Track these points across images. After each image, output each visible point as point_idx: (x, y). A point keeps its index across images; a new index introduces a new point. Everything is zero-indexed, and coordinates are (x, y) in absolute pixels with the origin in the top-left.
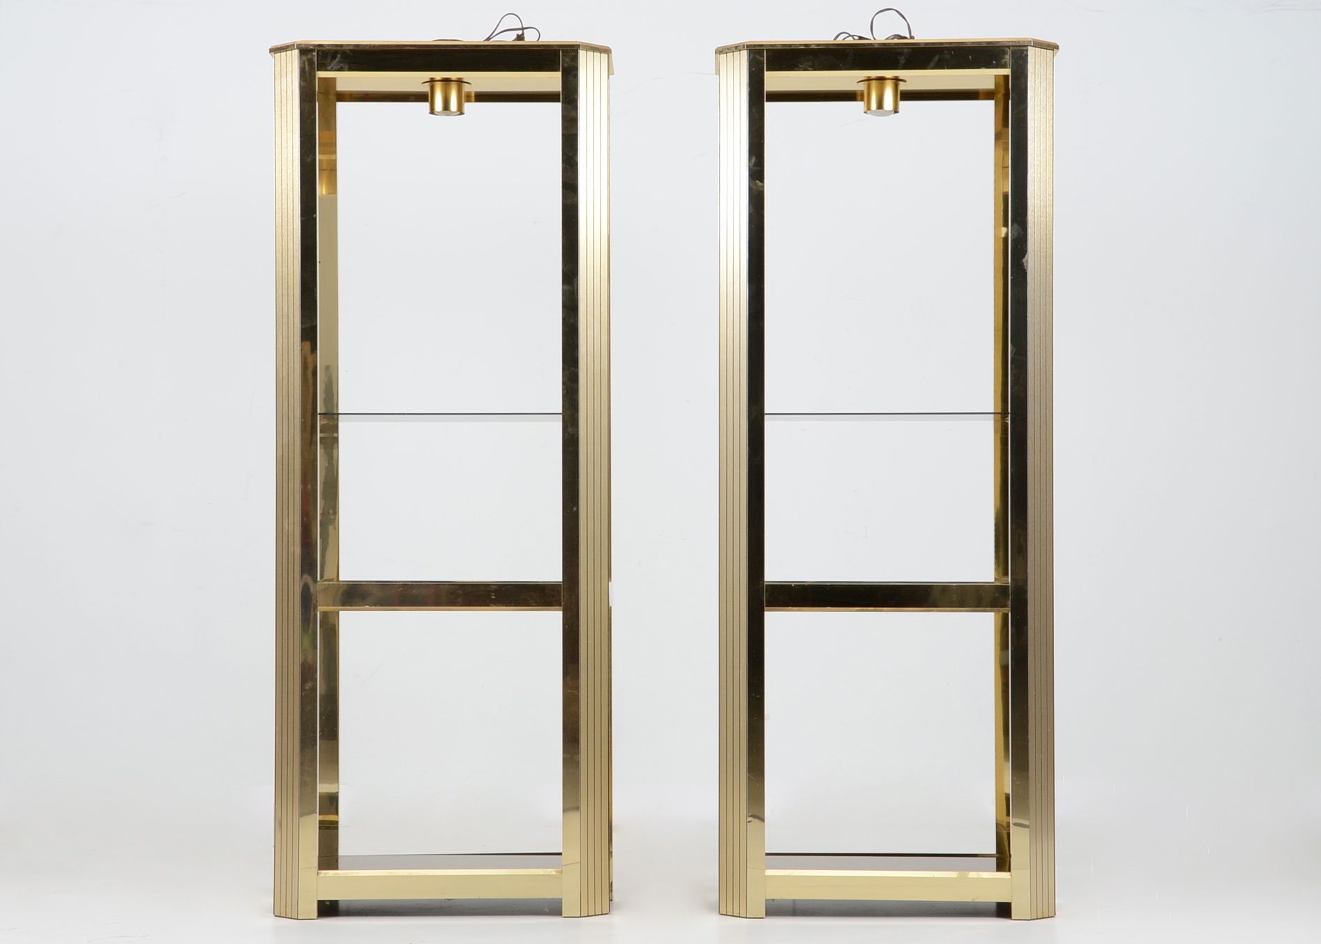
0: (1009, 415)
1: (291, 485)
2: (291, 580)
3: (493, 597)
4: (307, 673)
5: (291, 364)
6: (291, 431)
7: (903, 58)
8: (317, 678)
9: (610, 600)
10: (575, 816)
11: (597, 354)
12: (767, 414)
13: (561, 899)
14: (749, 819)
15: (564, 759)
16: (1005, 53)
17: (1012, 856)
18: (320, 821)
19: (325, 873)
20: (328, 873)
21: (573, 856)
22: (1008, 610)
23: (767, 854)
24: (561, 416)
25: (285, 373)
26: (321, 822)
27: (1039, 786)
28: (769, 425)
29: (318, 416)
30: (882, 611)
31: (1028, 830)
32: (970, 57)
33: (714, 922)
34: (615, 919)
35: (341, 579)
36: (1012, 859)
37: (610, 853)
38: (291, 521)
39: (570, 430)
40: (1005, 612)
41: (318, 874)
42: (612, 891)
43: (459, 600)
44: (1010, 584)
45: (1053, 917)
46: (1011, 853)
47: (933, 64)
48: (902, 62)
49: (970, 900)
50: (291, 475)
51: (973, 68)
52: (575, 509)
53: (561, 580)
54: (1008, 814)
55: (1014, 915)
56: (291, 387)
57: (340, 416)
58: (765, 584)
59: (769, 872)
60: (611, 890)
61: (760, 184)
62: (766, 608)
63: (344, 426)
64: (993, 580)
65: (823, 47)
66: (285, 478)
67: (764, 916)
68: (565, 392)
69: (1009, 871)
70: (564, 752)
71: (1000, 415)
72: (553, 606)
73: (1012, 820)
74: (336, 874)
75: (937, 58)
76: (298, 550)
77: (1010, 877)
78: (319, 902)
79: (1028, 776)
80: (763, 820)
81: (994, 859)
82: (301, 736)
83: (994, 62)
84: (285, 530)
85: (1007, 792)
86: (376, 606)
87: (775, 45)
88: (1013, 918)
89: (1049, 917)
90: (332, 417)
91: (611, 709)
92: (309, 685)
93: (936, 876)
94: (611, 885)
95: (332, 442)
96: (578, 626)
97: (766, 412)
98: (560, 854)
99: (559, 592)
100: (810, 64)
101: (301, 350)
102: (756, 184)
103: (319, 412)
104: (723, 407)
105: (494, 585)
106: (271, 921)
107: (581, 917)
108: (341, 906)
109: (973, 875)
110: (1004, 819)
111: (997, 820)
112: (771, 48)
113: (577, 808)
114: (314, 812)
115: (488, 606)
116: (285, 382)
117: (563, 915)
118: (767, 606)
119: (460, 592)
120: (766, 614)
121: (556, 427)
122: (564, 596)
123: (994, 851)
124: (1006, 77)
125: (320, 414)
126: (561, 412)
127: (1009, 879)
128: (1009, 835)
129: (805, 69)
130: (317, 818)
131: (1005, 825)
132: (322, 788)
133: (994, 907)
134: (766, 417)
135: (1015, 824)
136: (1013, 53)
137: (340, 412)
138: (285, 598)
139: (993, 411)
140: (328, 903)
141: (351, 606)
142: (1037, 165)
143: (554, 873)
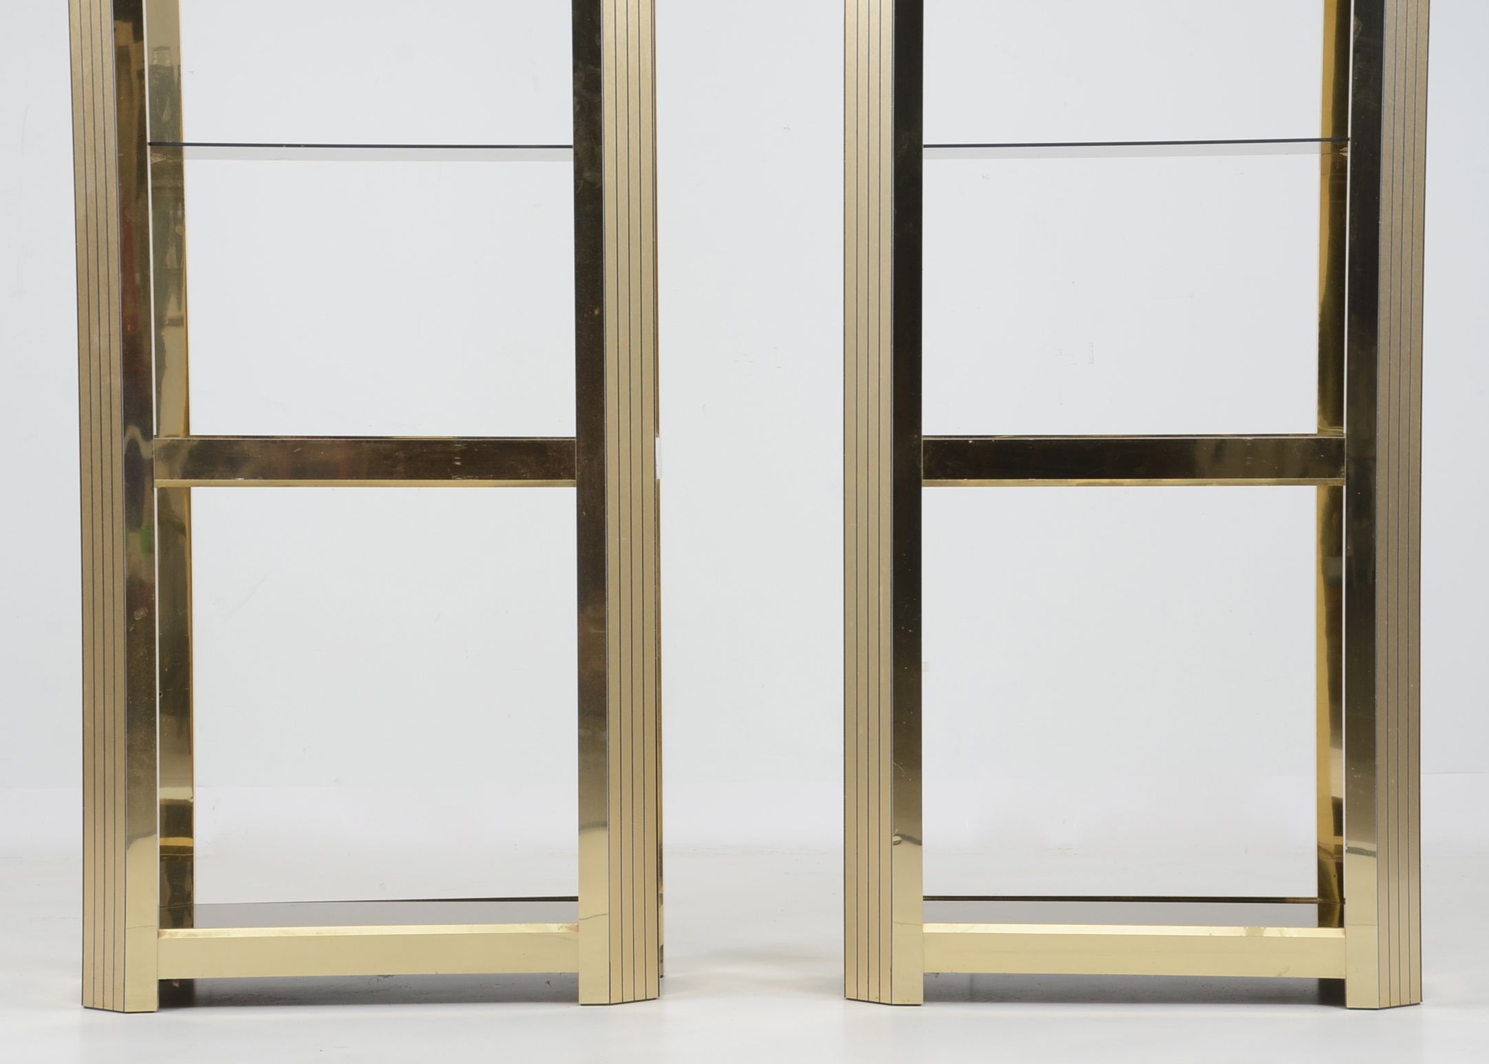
0: (1349, 143)
1: (103, 269)
2: (106, 432)
3: (458, 463)
4: (137, 595)
5: (97, 55)
6: (101, 174)
8: (154, 602)
9: (657, 468)
10: (600, 836)
11: (633, 42)
12: (927, 146)
13: (578, 974)
14: (898, 838)
15: (581, 738)
17: (1346, 901)
18: (161, 847)
19: (171, 934)
20: (176, 933)
21: (596, 903)
22: (1341, 482)
23: (927, 898)
24: (571, 150)
25: (87, 71)
26: (163, 849)
27: (1393, 781)
28: (932, 166)
29: (149, 148)
30: (1122, 485)
31: (1373, 860)
33: (836, 1010)
34: (670, 1007)
35: (192, 433)
36: (1346, 907)
37: (659, 898)
38: (104, 330)
39: (587, 175)
40: (1336, 484)
41: (159, 935)
42: (662, 961)
43: (400, 468)
44: (1345, 437)
45: (1418, 1004)
46: (1345, 896)
49: (1274, 975)
50: (103, 252)
52: (596, 312)
53: (574, 435)
54: (1338, 831)
55: (1350, 999)
56: (98, 97)
57: (186, 148)
58: (923, 439)
59: (929, 928)
60: (660, 960)
62: (923, 481)
63: (194, 168)
64: (1315, 431)
66: (93, 256)
67: (921, 1002)
68: (578, 107)
69: (1341, 924)
70: (580, 727)
71: (1329, 144)
72: (560, 477)
73: (1345, 841)
74: (190, 935)
76: (118, 382)
77: (1343, 937)
78: (161, 981)
79: (1375, 765)
80: (920, 843)
81: (1315, 907)
82: (128, 700)
84: (95, 347)
85: (1339, 797)
86: (256, 478)
88: (1348, 1006)
89: (1410, 1005)
90: (173, 147)
91: (660, 653)
92: (142, 613)
93: (1215, 934)
94: (660, 950)
95: (172, 196)
96: (603, 512)
97: (925, 143)
98: (575, 899)
99: (570, 455)
101: (115, 29)
103: (148, 140)
104: (851, 135)
105: (458, 442)
106: (77, 1015)
107: (610, 1004)
108: (200, 989)
109: (1271, 932)
110: (1332, 841)
111: (1318, 842)
113: (604, 824)
114: (151, 833)
115: (450, 478)
116: (88, 87)
117: (580, 1002)
118: (925, 478)
119: (401, 455)
120: (926, 491)
121: (564, 169)
122: (578, 460)
123: (1313, 892)
125: (150, 144)
126: (571, 143)
127: (1342, 938)
128: (1340, 867)
130: (157, 841)
131: (1332, 849)
132: (165, 793)
133: (1314, 987)
134: (925, 150)
135: (1350, 850)
137: (185, 141)
138: (97, 465)
139: (1319, 136)
140: (176, 985)
141: (213, 478)
143: (562, 931)
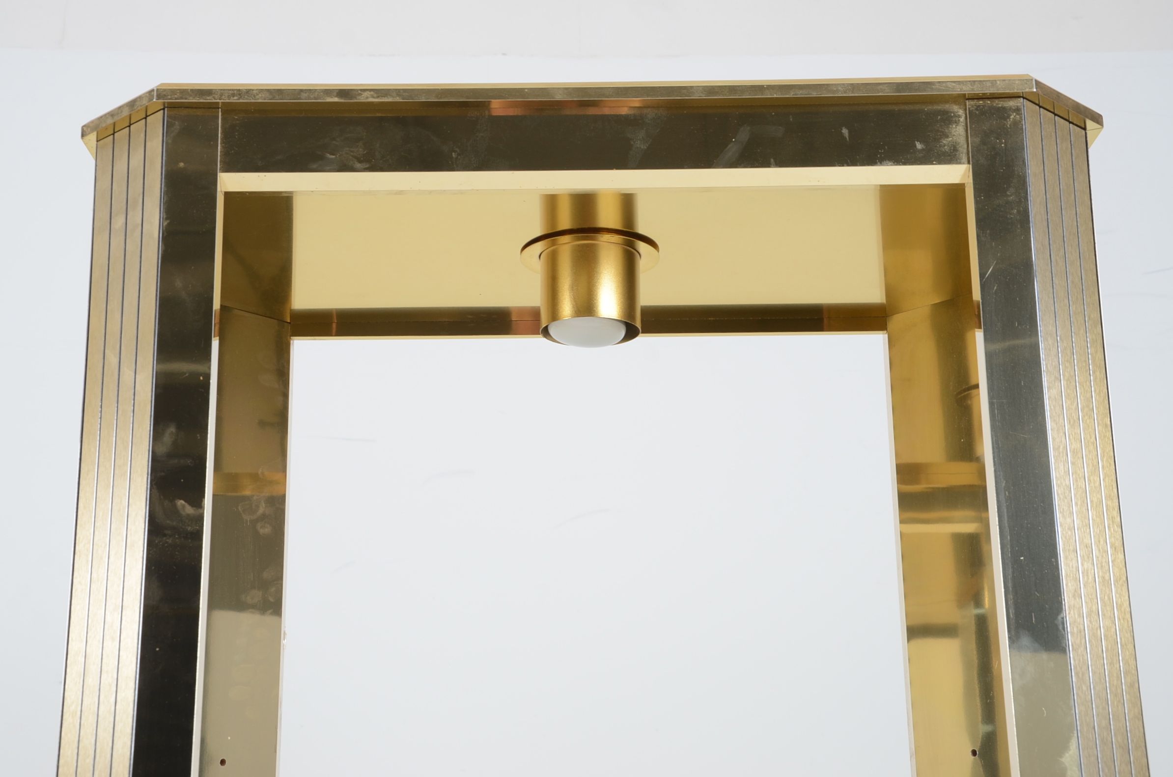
7: (641, 134)
16: (948, 119)
32: (845, 131)
47: (733, 149)
48: (640, 143)
51: (853, 163)
61: (189, 510)
65: (398, 99)
75: (744, 134)
83: (919, 146)
87: (248, 92)
100: (360, 151)
102: (176, 512)
112: (234, 100)
124: (954, 192)
129: (344, 167)
136: (975, 117)
142: (1074, 452)
